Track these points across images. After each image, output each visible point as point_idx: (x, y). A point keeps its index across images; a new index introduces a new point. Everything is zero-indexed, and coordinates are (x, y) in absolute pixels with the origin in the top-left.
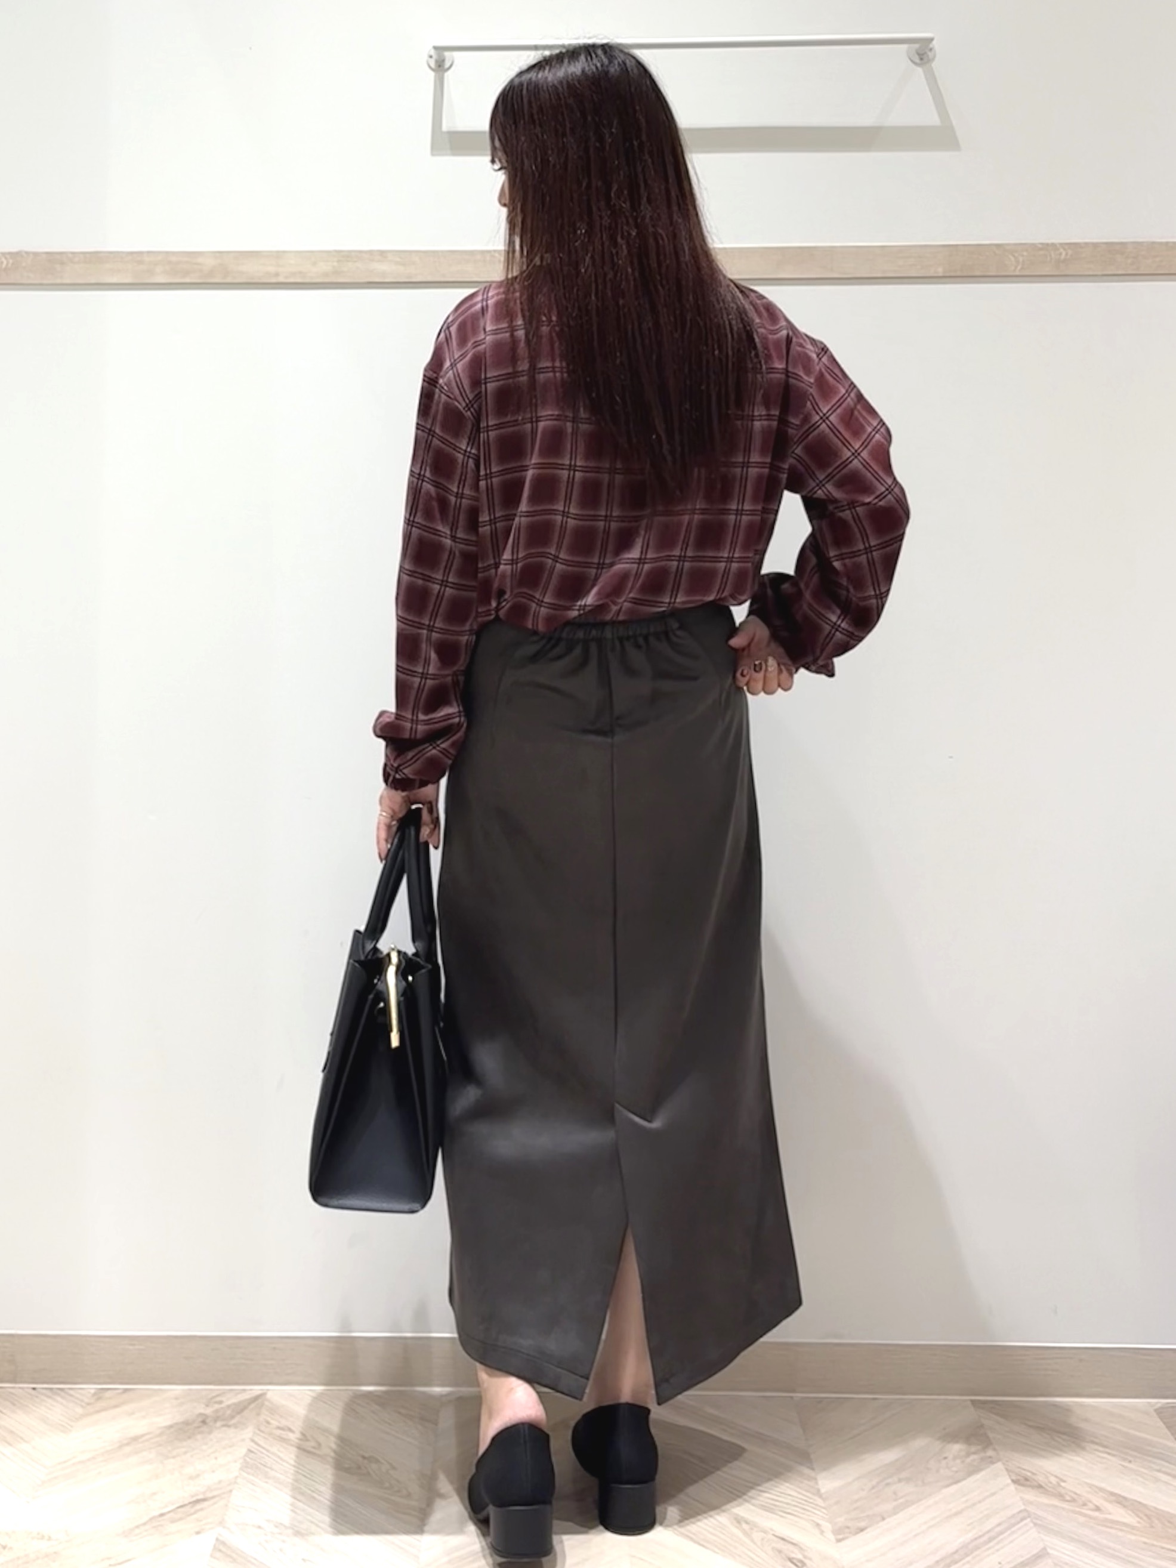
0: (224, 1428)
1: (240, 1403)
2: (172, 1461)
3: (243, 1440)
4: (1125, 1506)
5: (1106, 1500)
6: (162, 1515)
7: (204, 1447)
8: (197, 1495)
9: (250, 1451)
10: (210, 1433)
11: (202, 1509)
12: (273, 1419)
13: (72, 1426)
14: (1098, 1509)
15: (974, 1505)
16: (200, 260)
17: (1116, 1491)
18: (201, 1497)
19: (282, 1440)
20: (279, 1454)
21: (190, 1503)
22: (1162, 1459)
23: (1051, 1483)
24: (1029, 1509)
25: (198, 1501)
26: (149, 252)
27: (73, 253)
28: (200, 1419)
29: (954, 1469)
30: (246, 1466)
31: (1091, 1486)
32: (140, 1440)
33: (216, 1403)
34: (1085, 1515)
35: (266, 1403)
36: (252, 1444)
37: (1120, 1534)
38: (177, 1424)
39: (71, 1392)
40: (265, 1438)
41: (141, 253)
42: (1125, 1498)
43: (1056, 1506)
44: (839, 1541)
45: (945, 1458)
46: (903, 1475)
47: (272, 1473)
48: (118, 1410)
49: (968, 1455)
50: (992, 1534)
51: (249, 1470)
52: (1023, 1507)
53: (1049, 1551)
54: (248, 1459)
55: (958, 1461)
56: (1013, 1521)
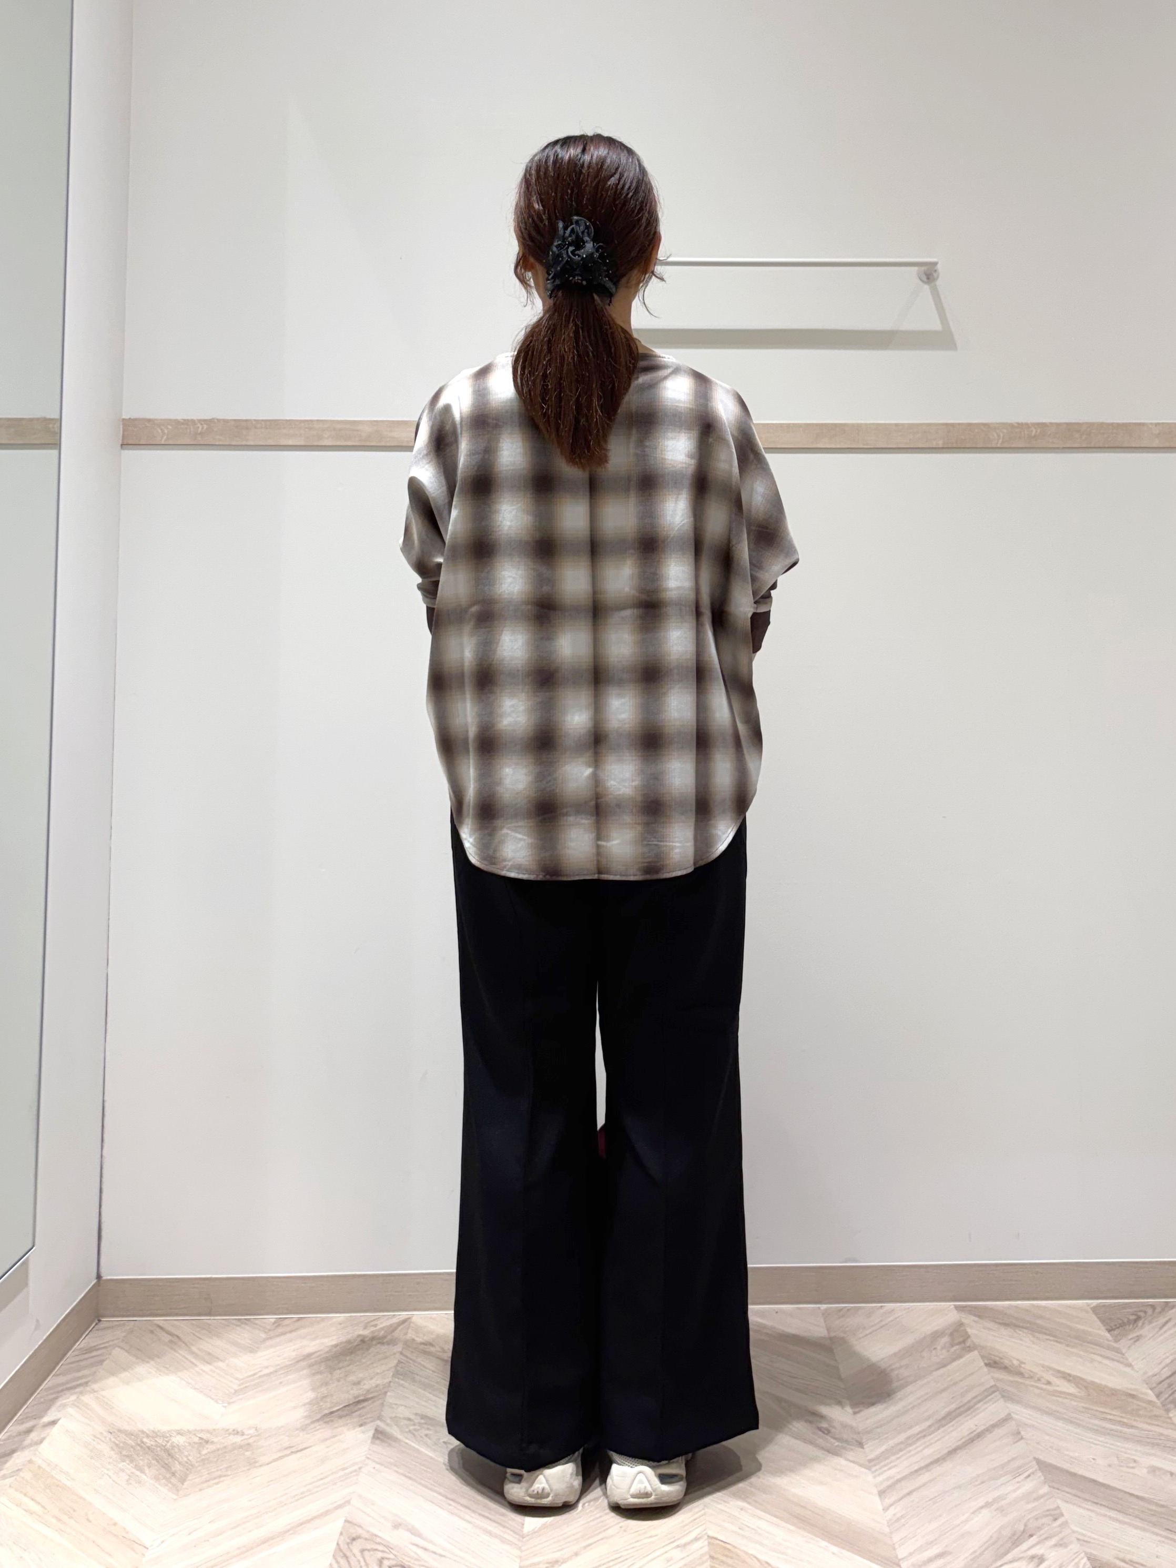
0: (379, 1345)
1: (391, 1325)
2: (338, 1371)
3: (394, 1354)
4: (1069, 1381)
5: (1053, 1375)
6: (332, 1413)
7: (364, 1361)
8: (359, 1396)
9: (400, 1362)
10: (368, 1349)
11: (363, 1407)
12: (417, 1337)
13: (258, 1348)
14: (1049, 1383)
15: (955, 1384)
16: (360, 427)
17: (1062, 1369)
18: (362, 1398)
19: (425, 1353)
20: (425, 1364)
21: (354, 1403)
22: (1096, 1345)
23: (1013, 1365)
24: (998, 1385)
25: (359, 1402)
26: (318, 420)
27: (255, 420)
28: (359, 1339)
29: (942, 1357)
30: (397, 1374)
31: (1043, 1366)
32: (313, 1356)
33: (373, 1326)
34: (1037, 1388)
35: (412, 1325)
36: (402, 1357)
37: (1065, 1401)
38: (341, 1343)
39: (257, 1322)
40: (412, 1352)
41: (312, 421)
42: (1070, 1375)
43: (1017, 1382)
44: (855, 1413)
45: (935, 1349)
46: (904, 1362)
47: (417, 1378)
48: (294, 1334)
49: (952, 1346)
50: (972, 1404)
51: (401, 1377)
52: (992, 1383)
53: (1013, 1415)
54: (399, 1368)
55: (944, 1351)
56: (986, 1394)
